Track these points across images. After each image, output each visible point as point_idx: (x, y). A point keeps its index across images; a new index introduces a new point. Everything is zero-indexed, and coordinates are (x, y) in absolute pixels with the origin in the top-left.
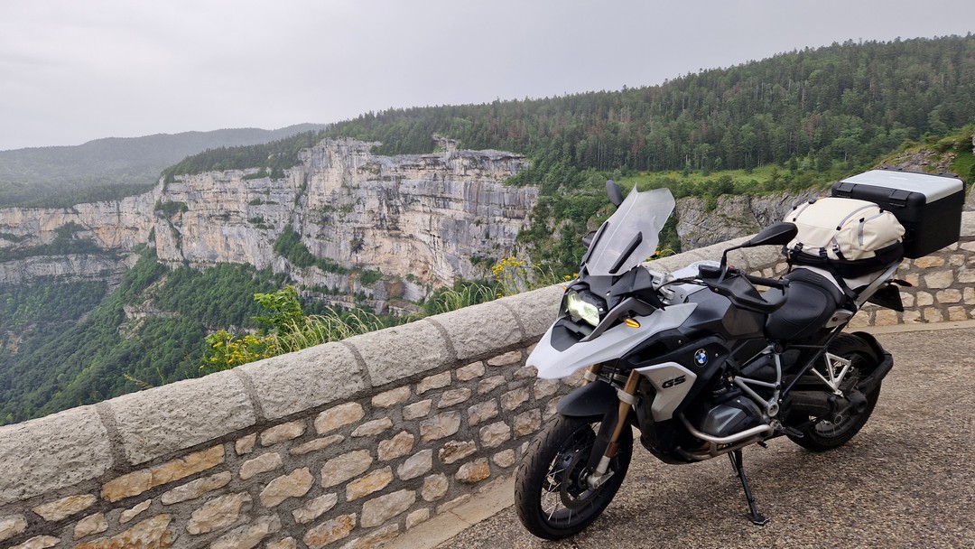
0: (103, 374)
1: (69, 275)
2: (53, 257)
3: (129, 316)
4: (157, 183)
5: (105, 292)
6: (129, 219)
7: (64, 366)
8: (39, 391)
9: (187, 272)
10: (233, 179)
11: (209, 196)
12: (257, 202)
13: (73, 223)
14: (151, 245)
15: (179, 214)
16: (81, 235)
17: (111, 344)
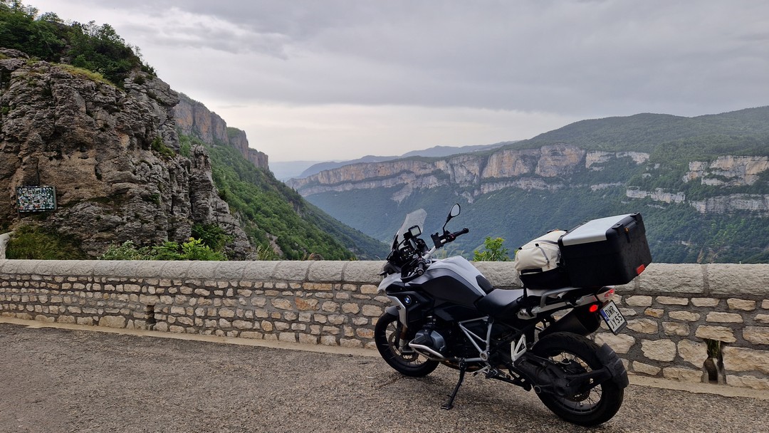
1: (762, 211)
2: (752, 195)
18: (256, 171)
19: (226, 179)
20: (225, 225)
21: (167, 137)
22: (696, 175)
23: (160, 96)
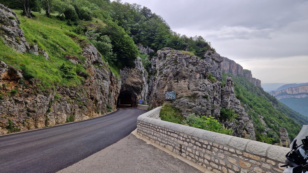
18: (255, 88)
19: (242, 90)
20: (238, 110)
21: (218, 74)
23: (216, 59)
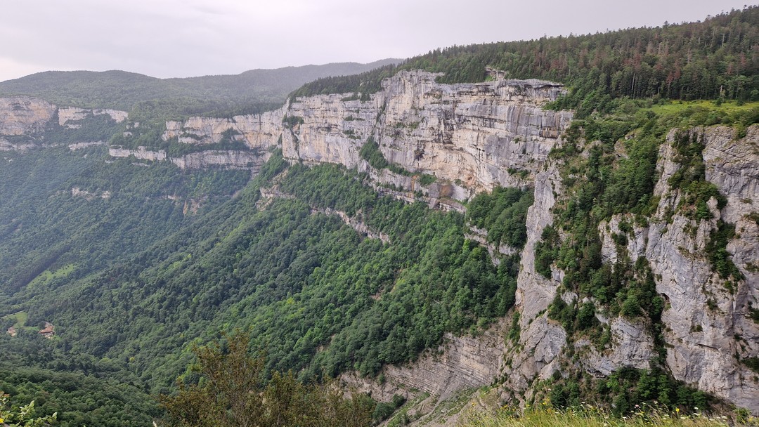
0: (245, 233)
1: (228, 165)
2: (220, 152)
3: (263, 195)
4: (285, 103)
5: (249, 178)
6: (267, 127)
7: (223, 226)
8: (208, 240)
9: (301, 168)
10: (335, 101)
11: (318, 113)
12: (350, 119)
13: (232, 128)
14: (279, 147)
15: (298, 125)
16: (237, 137)
17: (251, 214)
22: (173, 134)
